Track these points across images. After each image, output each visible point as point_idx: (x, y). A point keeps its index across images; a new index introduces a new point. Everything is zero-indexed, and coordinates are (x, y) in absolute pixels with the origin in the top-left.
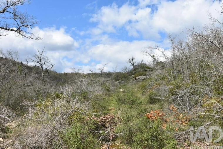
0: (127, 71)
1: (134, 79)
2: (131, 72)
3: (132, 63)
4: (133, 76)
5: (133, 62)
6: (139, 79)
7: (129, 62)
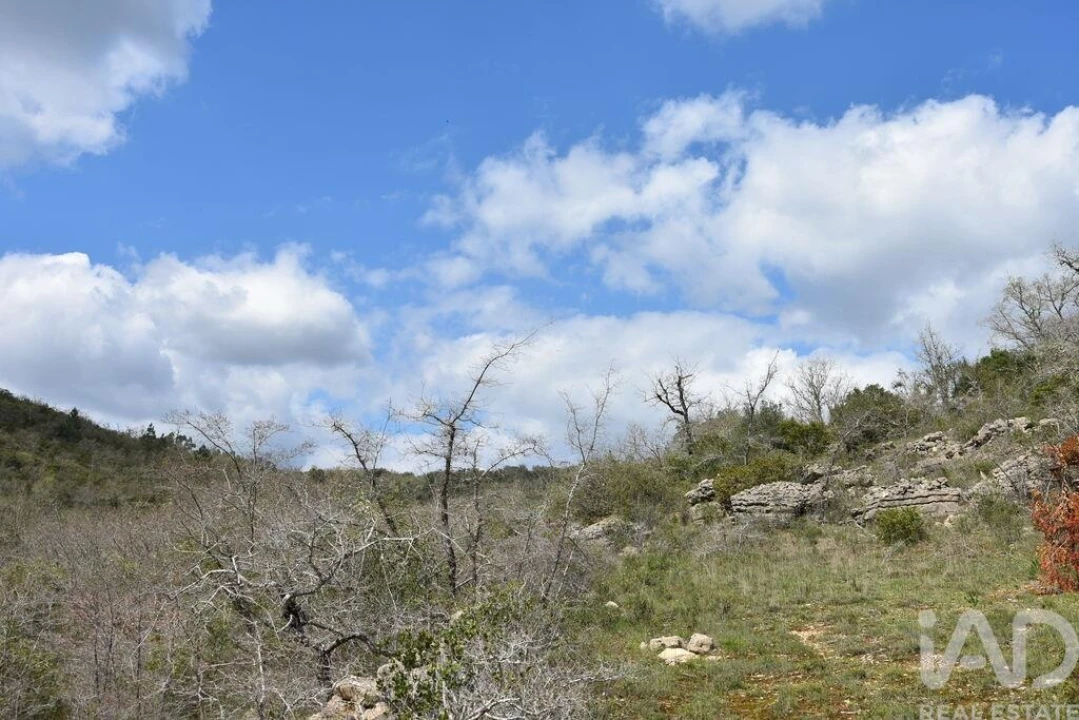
1: (716, 504)
4: (707, 483)
5: (681, 397)
6: (757, 504)
7: (659, 397)
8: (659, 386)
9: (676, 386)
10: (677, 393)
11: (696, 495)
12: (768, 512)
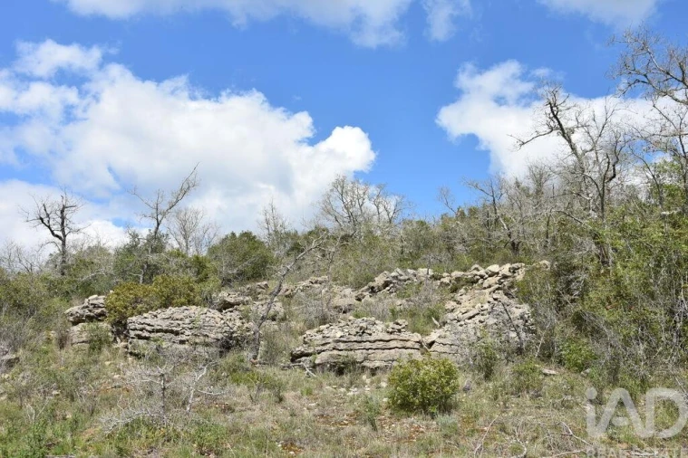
3: (56, 228)
5: (63, 224)
6: (166, 331)
7: (42, 219)
8: (43, 210)
9: (59, 213)
10: (60, 220)
11: (81, 312)
12: (182, 342)
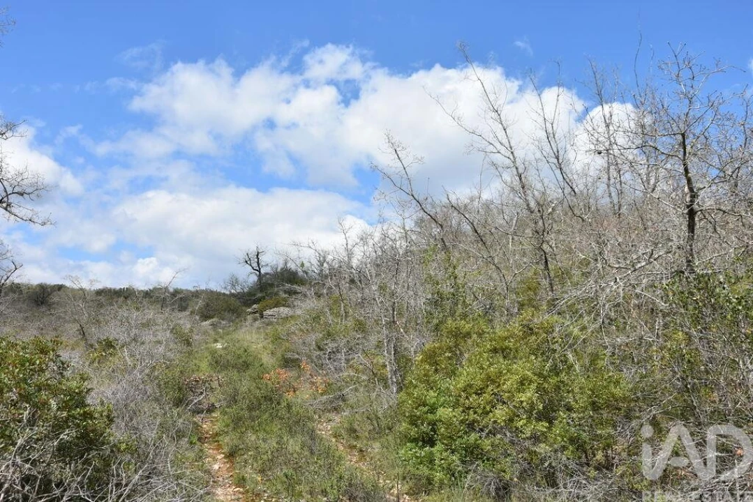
0: (239, 289)
1: (258, 315)
2: (250, 294)
3: (255, 265)
4: (255, 306)
5: (258, 262)
6: (272, 315)
7: (246, 262)
8: (247, 257)
9: (256, 256)
10: (256, 260)
11: (251, 311)
